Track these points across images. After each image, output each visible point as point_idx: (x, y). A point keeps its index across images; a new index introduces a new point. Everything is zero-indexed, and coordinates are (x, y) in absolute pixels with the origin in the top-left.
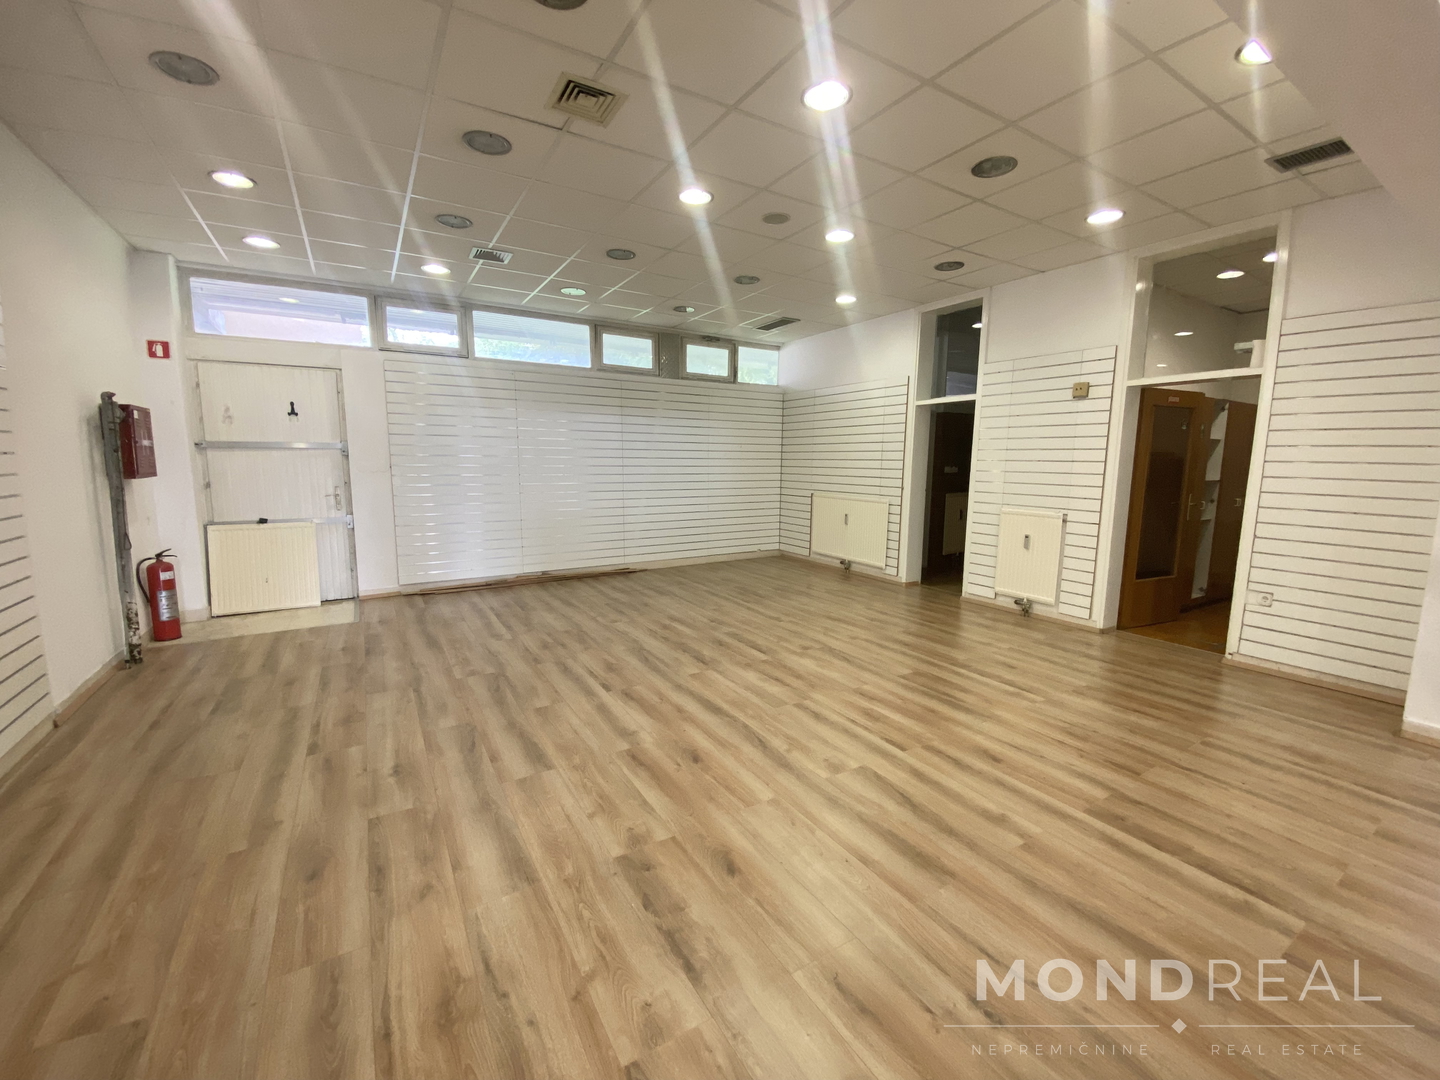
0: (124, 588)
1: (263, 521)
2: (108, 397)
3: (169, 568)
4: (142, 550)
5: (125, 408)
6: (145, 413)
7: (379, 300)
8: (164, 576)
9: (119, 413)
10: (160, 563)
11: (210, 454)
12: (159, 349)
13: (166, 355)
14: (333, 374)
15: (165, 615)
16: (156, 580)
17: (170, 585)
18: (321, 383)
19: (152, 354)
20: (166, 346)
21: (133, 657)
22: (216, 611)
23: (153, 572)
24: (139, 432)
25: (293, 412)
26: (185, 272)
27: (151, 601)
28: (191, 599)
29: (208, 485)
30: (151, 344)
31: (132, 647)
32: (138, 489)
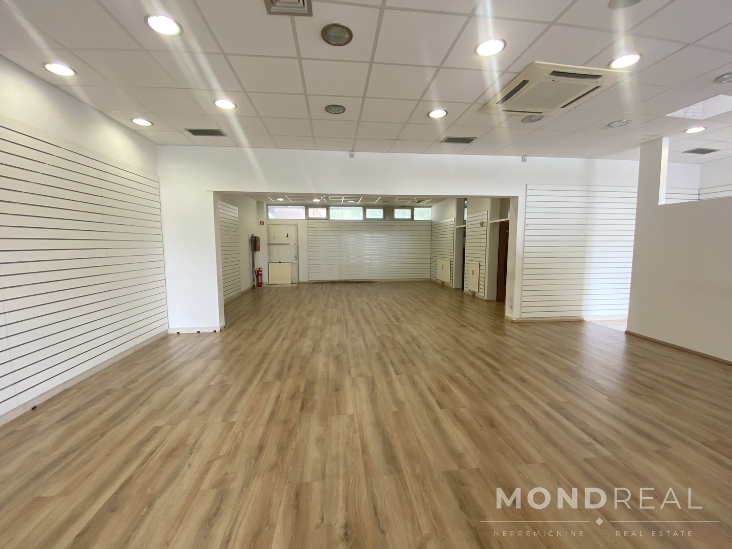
0: (253, 274)
1: (280, 262)
2: (253, 235)
3: (261, 271)
4: (257, 267)
5: (255, 237)
6: (259, 238)
7: (307, 207)
8: (260, 273)
9: (254, 238)
10: (259, 270)
11: (271, 246)
12: (262, 223)
13: (263, 224)
14: (296, 226)
15: (260, 281)
16: (258, 274)
17: (261, 275)
18: (294, 228)
19: (261, 224)
20: (263, 222)
21: (253, 288)
22: (269, 283)
23: (258, 272)
24: (257, 242)
25: (287, 236)
26: (267, 205)
27: (258, 278)
28: (265, 280)
29: (270, 254)
30: (261, 222)
31: (254, 285)
32: (257, 253)
